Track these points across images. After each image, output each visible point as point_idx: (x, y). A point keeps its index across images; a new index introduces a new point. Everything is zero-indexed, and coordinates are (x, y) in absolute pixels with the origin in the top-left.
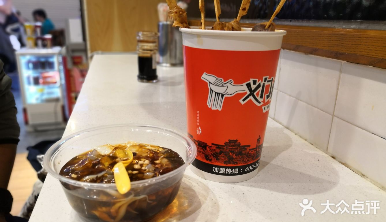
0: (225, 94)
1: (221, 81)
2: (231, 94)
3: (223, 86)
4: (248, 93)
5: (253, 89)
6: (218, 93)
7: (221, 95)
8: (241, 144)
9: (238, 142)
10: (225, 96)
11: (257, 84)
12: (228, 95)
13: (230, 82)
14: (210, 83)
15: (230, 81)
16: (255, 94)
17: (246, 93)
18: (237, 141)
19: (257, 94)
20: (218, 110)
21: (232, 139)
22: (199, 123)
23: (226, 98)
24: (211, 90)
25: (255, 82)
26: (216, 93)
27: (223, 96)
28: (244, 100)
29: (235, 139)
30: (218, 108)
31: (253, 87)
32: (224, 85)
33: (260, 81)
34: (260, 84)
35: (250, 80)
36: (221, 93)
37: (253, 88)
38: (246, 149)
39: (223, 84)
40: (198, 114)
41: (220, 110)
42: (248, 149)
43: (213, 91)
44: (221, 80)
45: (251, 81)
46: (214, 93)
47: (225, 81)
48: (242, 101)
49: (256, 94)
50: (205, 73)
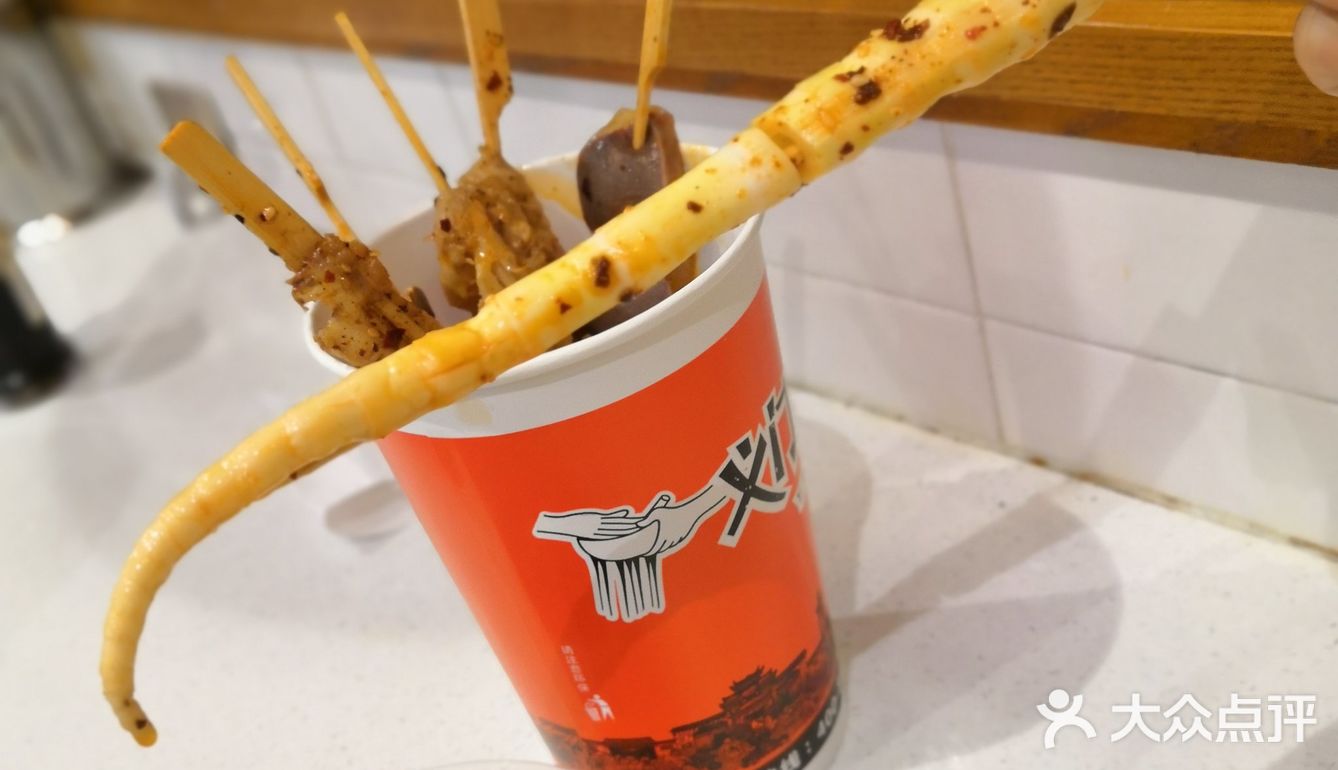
0: (658, 552)
1: (624, 517)
2: (681, 540)
3: (642, 528)
4: (738, 495)
5: (747, 474)
6: (629, 561)
7: (642, 561)
8: (776, 672)
9: (765, 671)
10: (660, 558)
11: (754, 446)
12: (671, 547)
13: (662, 503)
14: (579, 539)
15: (661, 498)
16: (759, 483)
17: (731, 503)
18: (759, 671)
19: (767, 480)
20: (651, 616)
21: (740, 676)
22: (585, 682)
23: (665, 561)
24: (595, 560)
25: (744, 449)
26: (620, 564)
27: (651, 560)
28: (732, 532)
29: (752, 670)
30: (649, 609)
31: (745, 466)
32: (641, 524)
33: (760, 429)
34: (761, 438)
35: (727, 454)
36: (642, 556)
37: (746, 469)
38: (798, 671)
39: (636, 523)
40: (569, 655)
41: (660, 610)
42: (802, 667)
43: (603, 563)
44: (624, 514)
45: (733, 454)
46: (612, 568)
47: (639, 509)
48: (730, 537)
49: (763, 481)
50: (542, 514)
